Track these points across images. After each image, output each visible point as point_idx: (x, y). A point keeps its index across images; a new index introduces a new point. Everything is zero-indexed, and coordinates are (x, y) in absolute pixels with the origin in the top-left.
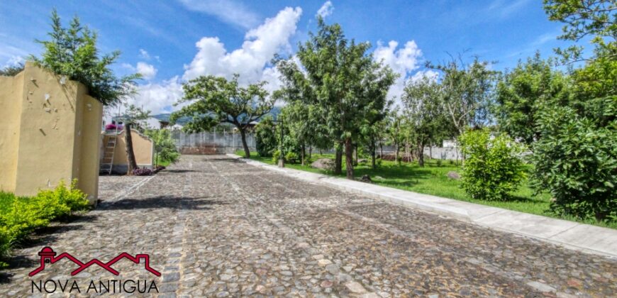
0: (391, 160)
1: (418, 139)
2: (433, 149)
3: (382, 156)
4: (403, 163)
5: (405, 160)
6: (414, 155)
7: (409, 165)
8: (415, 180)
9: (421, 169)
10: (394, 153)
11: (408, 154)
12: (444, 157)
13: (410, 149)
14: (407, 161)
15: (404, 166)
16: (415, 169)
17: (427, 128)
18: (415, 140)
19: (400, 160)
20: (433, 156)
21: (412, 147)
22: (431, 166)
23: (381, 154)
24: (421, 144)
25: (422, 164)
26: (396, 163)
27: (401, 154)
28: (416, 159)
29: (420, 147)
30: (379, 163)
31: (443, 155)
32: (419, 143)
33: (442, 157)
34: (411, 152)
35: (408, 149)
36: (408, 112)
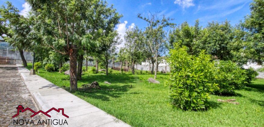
0: (118, 70)
1: (132, 59)
2: (138, 65)
3: (114, 68)
4: (124, 72)
5: (125, 70)
6: (130, 68)
7: (127, 73)
8: (130, 84)
9: (133, 76)
10: (120, 67)
11: (127, 67)
12: (142, 69)
13: (128, 65)
14: (126, 71)
15: (124, 74)
16: (130, 76)
17: (136, 54)
18: (130, 60)
19: (122, 70)
20: (138, 69)
21: (128, 64)
22: (138, 74)
23: (113, 67)
24: (133, 62)
25: (133, 73)
26: (120, 72)
27: (123, 67)
28: (131, 70)
29: (133, 64)
30: (111, 72)
31: (142, 68)
32: (132, 61)
33: (141, 69)
34: (128, 67)
35: (127, 65)
36: (127, 45)
